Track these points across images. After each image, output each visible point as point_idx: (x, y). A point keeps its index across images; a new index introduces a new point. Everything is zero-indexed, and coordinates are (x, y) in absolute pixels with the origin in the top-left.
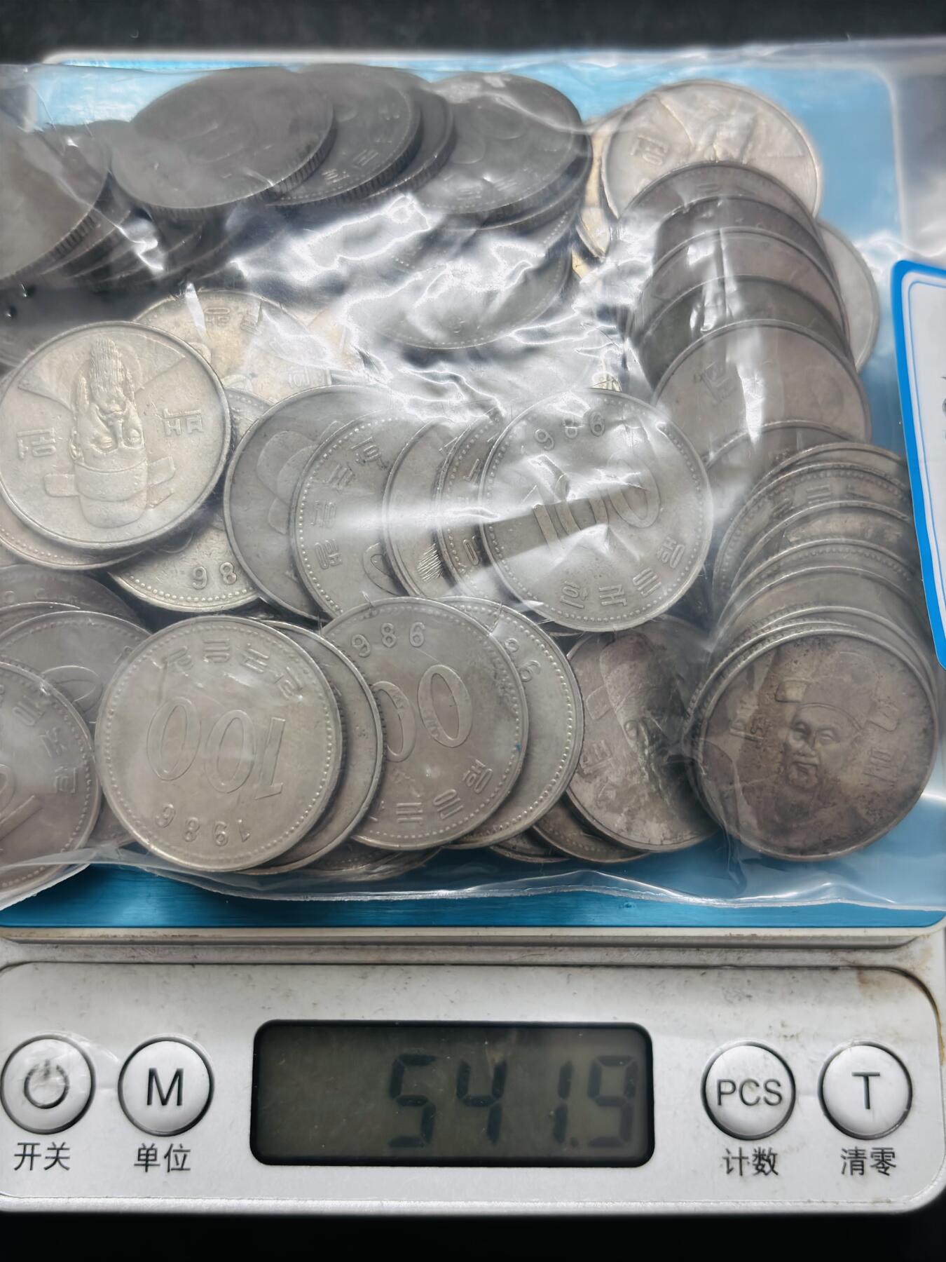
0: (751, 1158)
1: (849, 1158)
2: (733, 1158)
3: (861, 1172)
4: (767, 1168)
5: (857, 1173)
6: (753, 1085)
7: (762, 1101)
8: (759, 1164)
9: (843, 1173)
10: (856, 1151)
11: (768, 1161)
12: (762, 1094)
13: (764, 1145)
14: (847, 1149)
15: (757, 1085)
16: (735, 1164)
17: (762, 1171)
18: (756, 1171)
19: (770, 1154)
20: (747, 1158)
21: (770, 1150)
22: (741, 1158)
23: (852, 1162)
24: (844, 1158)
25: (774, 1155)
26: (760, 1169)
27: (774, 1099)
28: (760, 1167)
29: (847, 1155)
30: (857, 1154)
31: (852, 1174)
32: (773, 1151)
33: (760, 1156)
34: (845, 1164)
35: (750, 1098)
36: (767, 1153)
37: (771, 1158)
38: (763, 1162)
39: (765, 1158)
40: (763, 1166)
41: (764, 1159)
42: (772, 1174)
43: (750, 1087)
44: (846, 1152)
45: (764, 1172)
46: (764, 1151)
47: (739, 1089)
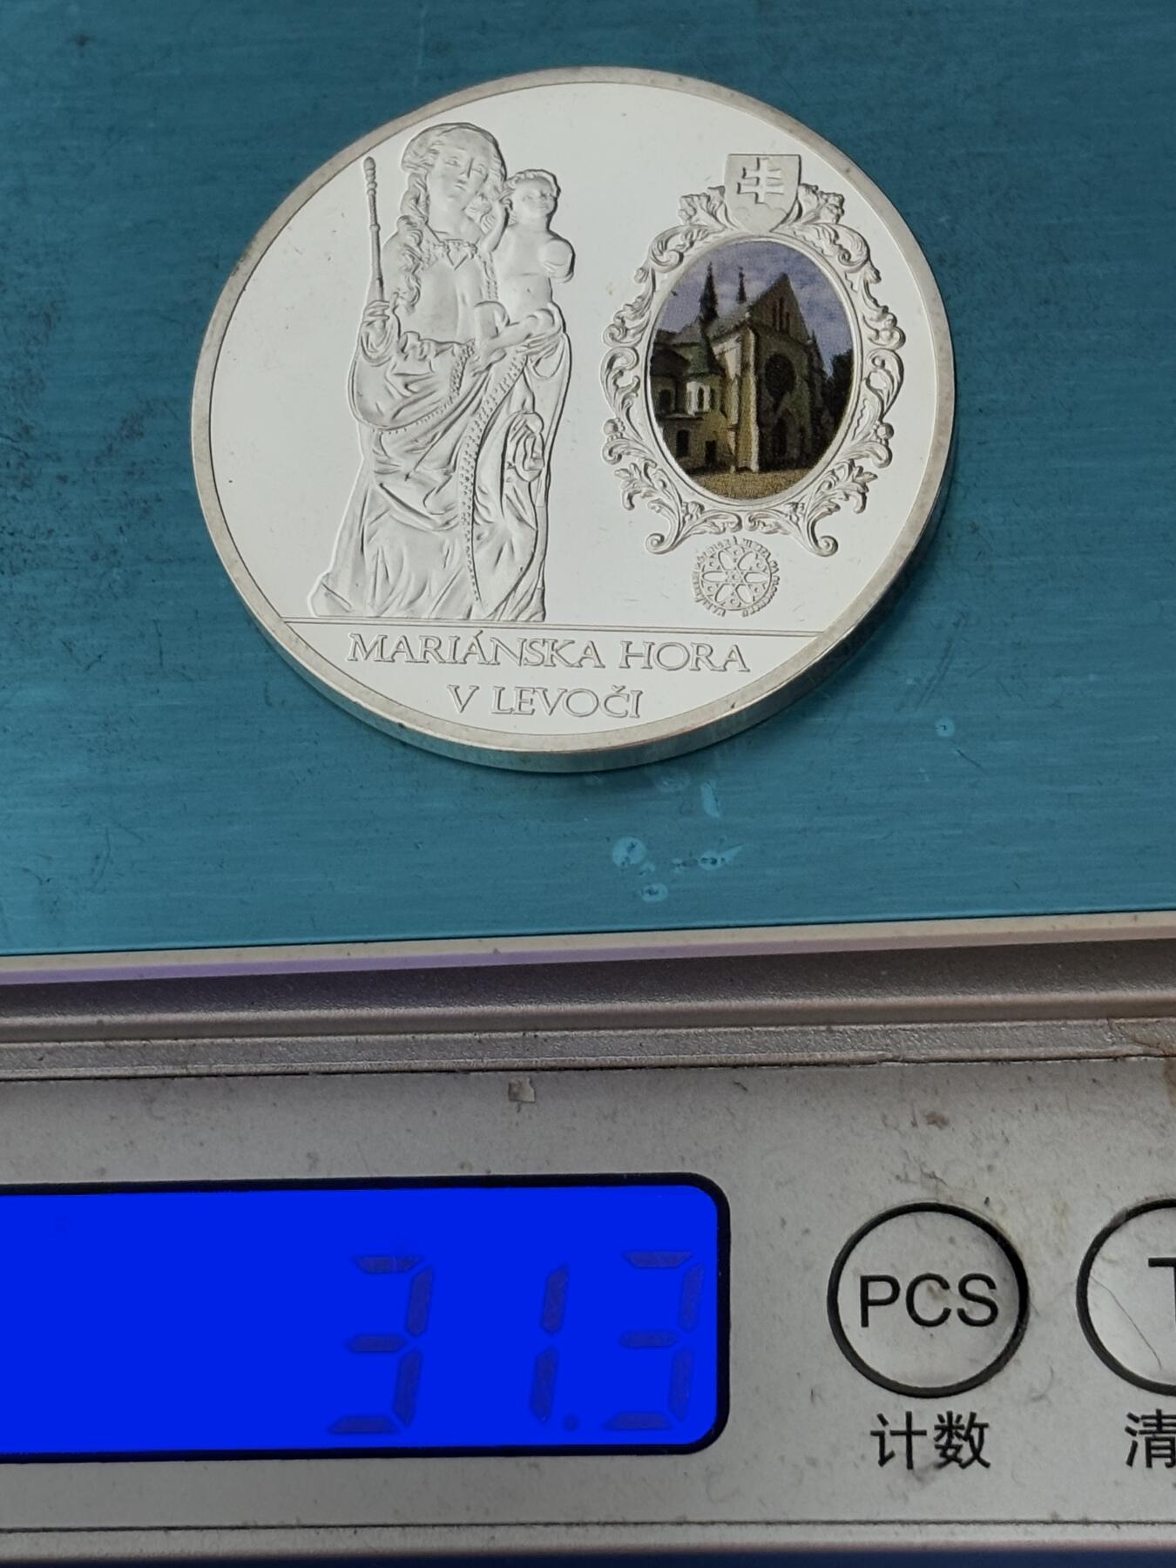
0: (933, 1434)
1: (1142, 1432)
2: (894, 1433)
3: (1169, 1460)
4: (966, 1453)
5: (1158, 1464)
6: (935, 1285)
7: (954, 1316)
8: (949, 1445)
9: (1130, 1462)
10: (1159, 1416)
11: (969, 1438)
12: (956, 1302)
13: (961, 1406)
14: (1138, 1415)
15: (945, 1286)
16: (897, 1445)
17: (955, 1459)
18: (942, 1460)
19: (972, 1424)
20: (923, 1433)
21: (973, 1416)
22: (909, 1434)
23: (1148, 1441)
24: (1132, 1433)
25: (982, 1427)
26: (948, 1456)
27: (982, 1313)
28: (950, 1452)
29: (1138, 1427)
30: (1159, 1425)
31: (1149, 1465)
32: (978, 1420)
33: (948, 1427)
34: (1135, 1445)
35: (929, 1311)
36: (965, 1422)
37: (975, 1433)
38: (955, 1441)
39: (963, 1433)
40: (958, 1448)
41: (959, 1436)
42: (976, 1464)
43: (930, 1289)
44: (1136, 1420)
45: (959, 1461)
46: (959, 1417)
47: (902, 1293)
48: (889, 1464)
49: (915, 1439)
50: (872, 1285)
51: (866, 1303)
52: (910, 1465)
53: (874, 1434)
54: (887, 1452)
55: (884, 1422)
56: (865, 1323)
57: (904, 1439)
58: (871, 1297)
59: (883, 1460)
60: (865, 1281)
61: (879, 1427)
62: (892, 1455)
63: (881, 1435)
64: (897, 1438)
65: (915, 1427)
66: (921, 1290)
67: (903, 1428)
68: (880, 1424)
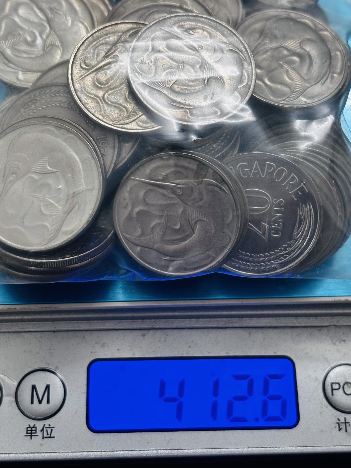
48: (341, 431)
49: (347, 424)
50: (334, 385)
51: (333, 390)
52: (346, 431)
53: (337, 423)
54: (340, 428)
55: (339, 420)
56: (333, 394)
57: (344, 424)
58: (334, 388)
59: (340, 430)
60: (332, 384)
61: (338, 422)
62: (341, 429)
63: (338, 423)
64: (342, 424)
65: (347, 421)
66: (346, 386)
67: (344, 421)
68: (338, 420)
